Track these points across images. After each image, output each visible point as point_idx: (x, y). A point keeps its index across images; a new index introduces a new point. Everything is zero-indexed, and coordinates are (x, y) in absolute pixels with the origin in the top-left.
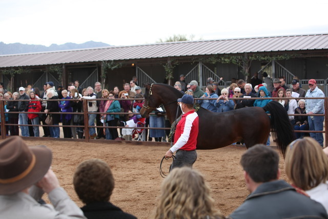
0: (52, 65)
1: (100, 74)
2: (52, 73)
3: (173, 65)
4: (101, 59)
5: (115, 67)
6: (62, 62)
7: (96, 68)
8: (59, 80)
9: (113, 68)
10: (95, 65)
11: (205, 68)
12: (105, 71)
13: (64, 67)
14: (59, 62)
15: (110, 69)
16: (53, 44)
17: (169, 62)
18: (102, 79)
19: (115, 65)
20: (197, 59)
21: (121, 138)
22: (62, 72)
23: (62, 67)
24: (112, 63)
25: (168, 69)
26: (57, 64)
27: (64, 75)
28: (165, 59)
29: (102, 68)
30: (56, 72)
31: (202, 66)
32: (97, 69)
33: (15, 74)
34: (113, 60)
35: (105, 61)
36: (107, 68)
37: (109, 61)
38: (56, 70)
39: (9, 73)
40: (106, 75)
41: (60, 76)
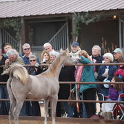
0: (7, 18)
1: (70, 30)
2: (7, 30)
4: (71, 11)
5: (91, 20)
6: (20, 15)
7: (65, 22)
8: (16, 39)
9: (88, 22)
10: (64, 18)
12: (77, 26)
13: (22, 22)
14: (16, 15)
15: (85, 23)
18: (74, 37)
19: (90, 18)
21: (99, 116)
22: (20, 28)
23: (20, 21)
24: (86, 16)
26: (13, 18)
27: (23, 32)
29: (73, 22)
30: (12, 28)
32: (67, 24)
34: (87, 11)
35: (77, 13)
36: (80, 22)
37: (83, 13)
38: (13, 25)
40: (79, 30)
41: (17, 33)
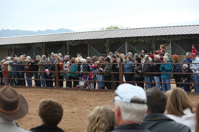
0: (37, 43)
1: (66, 49)
2: (37, 48)
3: (110, 43)
4: (66, 40)
6: (43, 42)
7: (64, 45)
8: (41, 52)
9: (74, 45)
10: (63, 43)
11: (129, 45)
12: (69, 47)
13: (44, 44)
14: (41, 41)
15: (72, 46)
16: (38, 30)
17: (107, 41)
18: (67, 52)
19: (75, 43)
20: (125, 40)
21: (78, 87)
22: (43, 47)
23: (43, 44)
24: (73, 42)
25: (107, 45)
26: (40, 43)
27: (44, 49)
28: (105, 40)
29: (67, 45)
31: (128, 44)
32: (64, 46)
33: (15, 49)
34: (74, 40)
35: (69, 41)
36: (70, 45)
37: (71, 41)
38: (40, 46)
39: (12, 48)
40: (70, 49)
41: (42, 50)
